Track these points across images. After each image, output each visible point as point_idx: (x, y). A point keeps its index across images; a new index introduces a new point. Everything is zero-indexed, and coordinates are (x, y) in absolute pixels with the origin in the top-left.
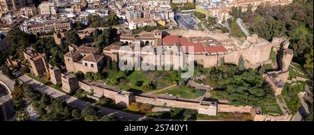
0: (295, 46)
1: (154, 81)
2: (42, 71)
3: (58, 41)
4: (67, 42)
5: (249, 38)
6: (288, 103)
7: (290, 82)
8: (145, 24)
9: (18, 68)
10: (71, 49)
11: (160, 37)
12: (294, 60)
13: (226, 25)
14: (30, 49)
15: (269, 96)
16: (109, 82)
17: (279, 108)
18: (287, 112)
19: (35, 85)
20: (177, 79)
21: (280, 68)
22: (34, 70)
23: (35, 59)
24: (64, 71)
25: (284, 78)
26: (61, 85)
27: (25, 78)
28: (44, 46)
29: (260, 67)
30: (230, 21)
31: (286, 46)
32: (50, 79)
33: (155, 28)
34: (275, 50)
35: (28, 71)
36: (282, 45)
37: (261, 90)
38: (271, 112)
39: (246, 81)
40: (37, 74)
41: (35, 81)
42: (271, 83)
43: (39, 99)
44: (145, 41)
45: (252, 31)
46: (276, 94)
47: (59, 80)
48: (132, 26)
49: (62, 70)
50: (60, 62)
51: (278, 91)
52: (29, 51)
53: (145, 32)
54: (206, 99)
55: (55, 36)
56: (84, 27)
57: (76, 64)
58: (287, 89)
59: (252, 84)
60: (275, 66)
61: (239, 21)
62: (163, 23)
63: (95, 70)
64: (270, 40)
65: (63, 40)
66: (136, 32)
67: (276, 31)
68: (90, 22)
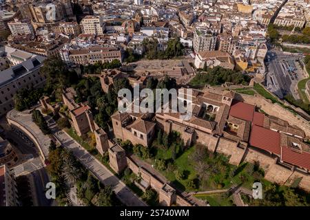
1: (201, 176)
2: (85, 131)
3: (105, 88)
9: (55, 116)
11: (229, 104)
14: (72, 91)
16: (157, 164)
20: (225, 181)
22: (75, 125)
23: (78, 112)
24: (110, 136)
26: (108, 158)
27: (64, 136)
28: (89, 92)
32: (95, 144)
35: (68, 125)
40: (79, 134)
41: (76, 144)
44: (207, 105)
47: (105, 148)
50: (106, 123)
52: (70, 95)
57: (124, 130)
63: (145, 143)
65: (112, 86)
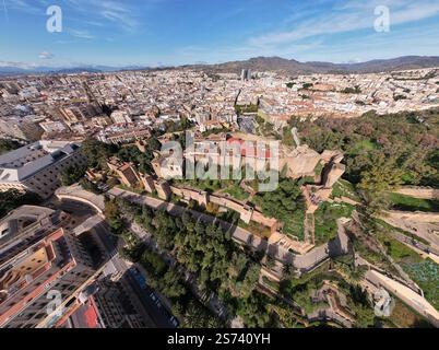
0: (350, 161)
2: (133, 181)
3: (142, 149)
4: (150, 148)
5: (299, 147)
6: (317, 227)
7: (331, 201)
8: (213, 126)
9: (105, 180)
10: (156, 155)
12: (344, 176)
13: (280, 133)
14: (115, 159)
15: (299, 212)
17: (303, 229)
18: (310, 238)
19: (130, 197)
21: (323, 182)
22: (124, 180)
23: (123, 169)
24: (155, 177)
25: (324, 194)
26: (156, 192)
27: (116, 191)
28: (129, 155)
29: (300, 178)
30: (285, 129)
31: (338, 161)
32: (144, 187)
33: (221, 130)
34: (323, 163)
35: (118, 183)
36: (333, 158)
37: (294, 203)
38: (291, 232)
39: (283, 190)
40: (129, 185)
41: (129, 193)
42: (307, 197)
43: (140, 212)
45: (303, 141)
46: (308, 212)
47: (153, 187)
48: (202, 129)
49: (154, 177)
50: (149, 169)
51: (312, 209)
52: (114, 162)
53: (213, 135)
54: (249, 203)
55: (137, 144)
56: (162, 133)
58: (324, 208)
59: (288, 195)
60: (318, 180)
61: (294, 130)
62: (227, 126)
64: (320, 153)
65: (146, 147)
66: (206, 134)
67: (331, 144)
68: (167, 128)
